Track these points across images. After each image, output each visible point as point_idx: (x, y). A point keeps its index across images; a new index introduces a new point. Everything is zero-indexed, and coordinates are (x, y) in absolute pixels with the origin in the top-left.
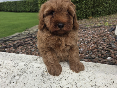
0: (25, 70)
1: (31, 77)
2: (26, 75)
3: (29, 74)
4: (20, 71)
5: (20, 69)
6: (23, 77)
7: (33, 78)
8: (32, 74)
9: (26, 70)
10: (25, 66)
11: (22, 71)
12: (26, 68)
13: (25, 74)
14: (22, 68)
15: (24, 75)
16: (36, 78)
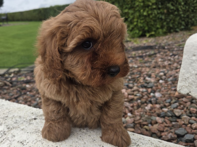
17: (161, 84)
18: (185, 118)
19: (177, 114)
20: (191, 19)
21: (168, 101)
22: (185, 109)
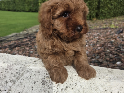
0: (20, 75)
1: (28, 84)
2: (22, 81)
3: (25, 80)
4: (15, 76)
5: (14, 73)
6: (17, 84)
7: (30, 86)
8: (30, 80)
9: (22, 75)
10: (21, 70)
11: (16, 76)
12: (22, 72)
13: (20, 80)
14: (17, 72)
15: (18, 81)
16: (34, 85)
17: (87, 47)
18: (105, 63)
19: (100, 61)
20: (92, 14)
21: (94, 55)
22: (103, 59)
